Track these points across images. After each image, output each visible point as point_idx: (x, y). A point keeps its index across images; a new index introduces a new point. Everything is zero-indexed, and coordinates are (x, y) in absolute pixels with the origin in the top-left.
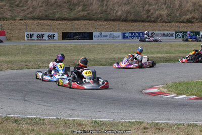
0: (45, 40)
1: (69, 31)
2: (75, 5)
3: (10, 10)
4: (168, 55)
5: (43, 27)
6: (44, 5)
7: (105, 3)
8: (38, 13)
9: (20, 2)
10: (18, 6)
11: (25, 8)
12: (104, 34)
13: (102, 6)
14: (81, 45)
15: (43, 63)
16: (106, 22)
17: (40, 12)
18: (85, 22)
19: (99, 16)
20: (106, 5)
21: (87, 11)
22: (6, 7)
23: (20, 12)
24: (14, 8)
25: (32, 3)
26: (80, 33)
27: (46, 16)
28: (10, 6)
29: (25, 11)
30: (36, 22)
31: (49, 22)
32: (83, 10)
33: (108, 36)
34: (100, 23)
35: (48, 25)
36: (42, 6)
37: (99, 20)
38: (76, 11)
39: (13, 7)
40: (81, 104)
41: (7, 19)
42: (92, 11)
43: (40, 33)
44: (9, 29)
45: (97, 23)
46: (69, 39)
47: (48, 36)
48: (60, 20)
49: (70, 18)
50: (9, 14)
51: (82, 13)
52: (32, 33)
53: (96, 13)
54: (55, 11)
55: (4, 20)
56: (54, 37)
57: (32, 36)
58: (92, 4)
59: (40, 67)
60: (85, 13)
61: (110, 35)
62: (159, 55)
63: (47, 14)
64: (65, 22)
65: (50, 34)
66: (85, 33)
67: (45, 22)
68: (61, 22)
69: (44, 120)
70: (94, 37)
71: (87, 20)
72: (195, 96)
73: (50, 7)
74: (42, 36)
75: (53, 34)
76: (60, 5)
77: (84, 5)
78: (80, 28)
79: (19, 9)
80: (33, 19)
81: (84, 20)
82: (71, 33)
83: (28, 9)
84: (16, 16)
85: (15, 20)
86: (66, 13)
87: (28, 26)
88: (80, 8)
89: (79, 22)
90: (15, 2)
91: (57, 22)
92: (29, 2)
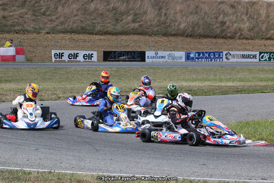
0: (80, 61)
1: (114, 50)
2: (122, 14)
3: (33, 20)
4: (242, 83)
5: (78, 44)
6: (79, 13)
7: (164, 11)
8: (71, 23)
9: (48, 9)
10: (44, 14)
11: (53, 17)
12: (161, 53)
13: (159, 15)
14: (125, 68)
15: (64, 93)
16: (165, 38)
17: (74, 23)
18: (136, 37)
19: (156, 29)
20: (165, 14)
21: (139, 22)
22: (28, 16)
23: (46, 23)
24: (39, 17)
25: (63, 10)
26: (127, 53)
27: (83, 28)
28: (34, 15)
29: (54, 21)
30: (68, 36)
31: (86, 37)
32: (134, 21)
33: (167, 57)
34: (157, 38)
35: (85, 41)
36: (77, 15)
37: (155, 35)
38: (123, 22)
39: (37, 16)
40: (97, 150)
41: (29, 32)
42: (146, 22)
43: (73, 52)
44: (30, 46)
45: (151, 39)
46: (113, 61)
47: (84, 56)
48: (102, 35)
49: (115, 31)
50: (32, 26)
51: (132, 25)
52: (61, 52)
53: (151, 25)
54: (95, 21)
55: (24, 34)
56: (92, 57)
57: (61, 55)
58: (145, 13)
59: (60, 98)
60: (137, 25)
61: (169, 55)
62: (230, 84)
63: (83, 25)
64: (109, 36)
65: (87, 53)
66: (134, 52)
67: (81, 37)
68: (102, 37)
69: (30, 173)
70: (146, 57)
71: (138, 34)
72: (263, 142)
73: (88, 17)
74: (76, 56)
75: (91, 53)
76: (102, 14)
77: (135, 14)
78: (128, 46)
79: (45, 19)
80: (65, 32)
81: (135, 34)
82: (115, 52)
83: (57, 18)
84: (41, 29)
85: (39, 33)
86: (109, 25)
87: (58, 42)
88: (130, 18)
89: (127, 36)
90: (40, 9)
91: (98, 37)
92: (59, 9)
